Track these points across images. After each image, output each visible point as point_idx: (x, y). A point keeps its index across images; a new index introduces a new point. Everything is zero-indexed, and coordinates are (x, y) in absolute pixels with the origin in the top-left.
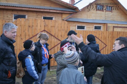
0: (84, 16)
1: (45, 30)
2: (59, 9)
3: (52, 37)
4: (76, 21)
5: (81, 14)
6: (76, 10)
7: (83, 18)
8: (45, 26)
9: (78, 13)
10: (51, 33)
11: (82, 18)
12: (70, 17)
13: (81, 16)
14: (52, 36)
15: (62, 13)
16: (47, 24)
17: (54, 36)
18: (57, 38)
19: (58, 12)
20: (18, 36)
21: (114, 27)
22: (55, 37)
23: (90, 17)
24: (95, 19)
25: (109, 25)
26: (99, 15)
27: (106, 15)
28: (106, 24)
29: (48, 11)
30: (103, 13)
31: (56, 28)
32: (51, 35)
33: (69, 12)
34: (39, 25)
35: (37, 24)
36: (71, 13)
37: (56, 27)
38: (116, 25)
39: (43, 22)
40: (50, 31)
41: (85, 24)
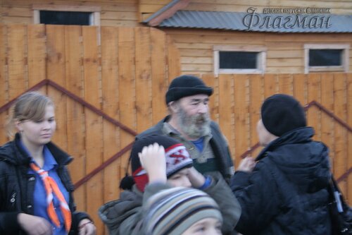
1: (51, 78)
3: (90, 116)
8: (47, 59)
10: (83, 95)
12: (179, 6)
14: (88, 112)
16: (59, 47)
17: (99, 113)
18: (116, 118)
22: (106, 118)
31: (106, 67)
32: (85, 105)
34: (16, 56)
35: (9, 49)
37: (107, 63)
39: (39, 37)
40: (78, 85)
41: (259, 40)
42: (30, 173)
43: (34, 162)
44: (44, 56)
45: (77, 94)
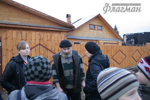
0: (79, 34)
1: (40, 43)
2: (58, 27)
3: (49, 51)
4: (72, 39)
5: (77, 32)
6: (72, 28)
7: (79, 36)
8: (40, 39)
9: (74, 31)
10: (48, 47)
11: (77, 36)
12: (67, 34)
13: (77, 34)
14: (48, 50)
15: (60, 31)
16: (42, 37)
18: (54, 52)
19: (56, 30)
20: (9, 51)
21: (104, 43)
22: (52, 52)
23: (85, 35)
24: (88, 36)
25: (100, 41)
26: (92, 33)
27: (98, 34)
28: (98, 41)
29: (48, 29)
30: (95, 31)
32: (48, 49)
33: (66, 30)
34: (33, 38)
35: (32, 37)
36: (68, 31)
37: (52, 41)
38: (106, 42)
39: (38, 35)
40: (46, 45)
41: (81, 41)
42: (23, 65)
43: (25, 62)
44: (39, 39)
45: (46, 47)
